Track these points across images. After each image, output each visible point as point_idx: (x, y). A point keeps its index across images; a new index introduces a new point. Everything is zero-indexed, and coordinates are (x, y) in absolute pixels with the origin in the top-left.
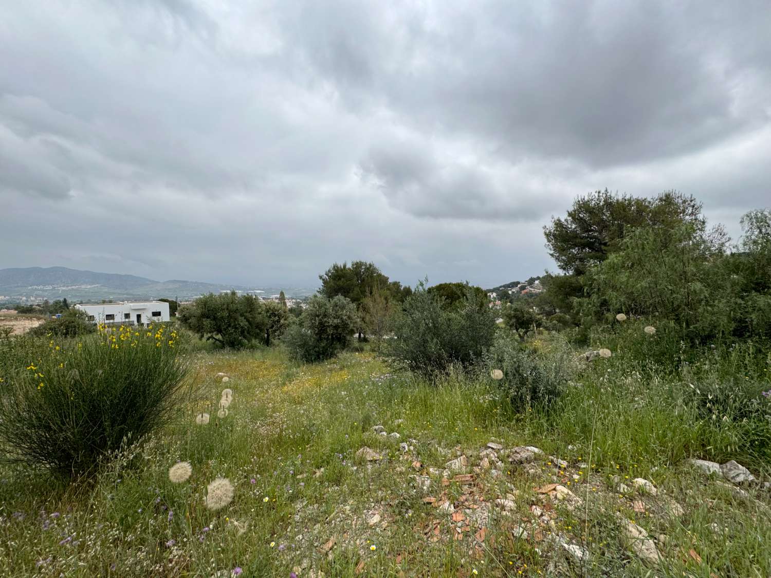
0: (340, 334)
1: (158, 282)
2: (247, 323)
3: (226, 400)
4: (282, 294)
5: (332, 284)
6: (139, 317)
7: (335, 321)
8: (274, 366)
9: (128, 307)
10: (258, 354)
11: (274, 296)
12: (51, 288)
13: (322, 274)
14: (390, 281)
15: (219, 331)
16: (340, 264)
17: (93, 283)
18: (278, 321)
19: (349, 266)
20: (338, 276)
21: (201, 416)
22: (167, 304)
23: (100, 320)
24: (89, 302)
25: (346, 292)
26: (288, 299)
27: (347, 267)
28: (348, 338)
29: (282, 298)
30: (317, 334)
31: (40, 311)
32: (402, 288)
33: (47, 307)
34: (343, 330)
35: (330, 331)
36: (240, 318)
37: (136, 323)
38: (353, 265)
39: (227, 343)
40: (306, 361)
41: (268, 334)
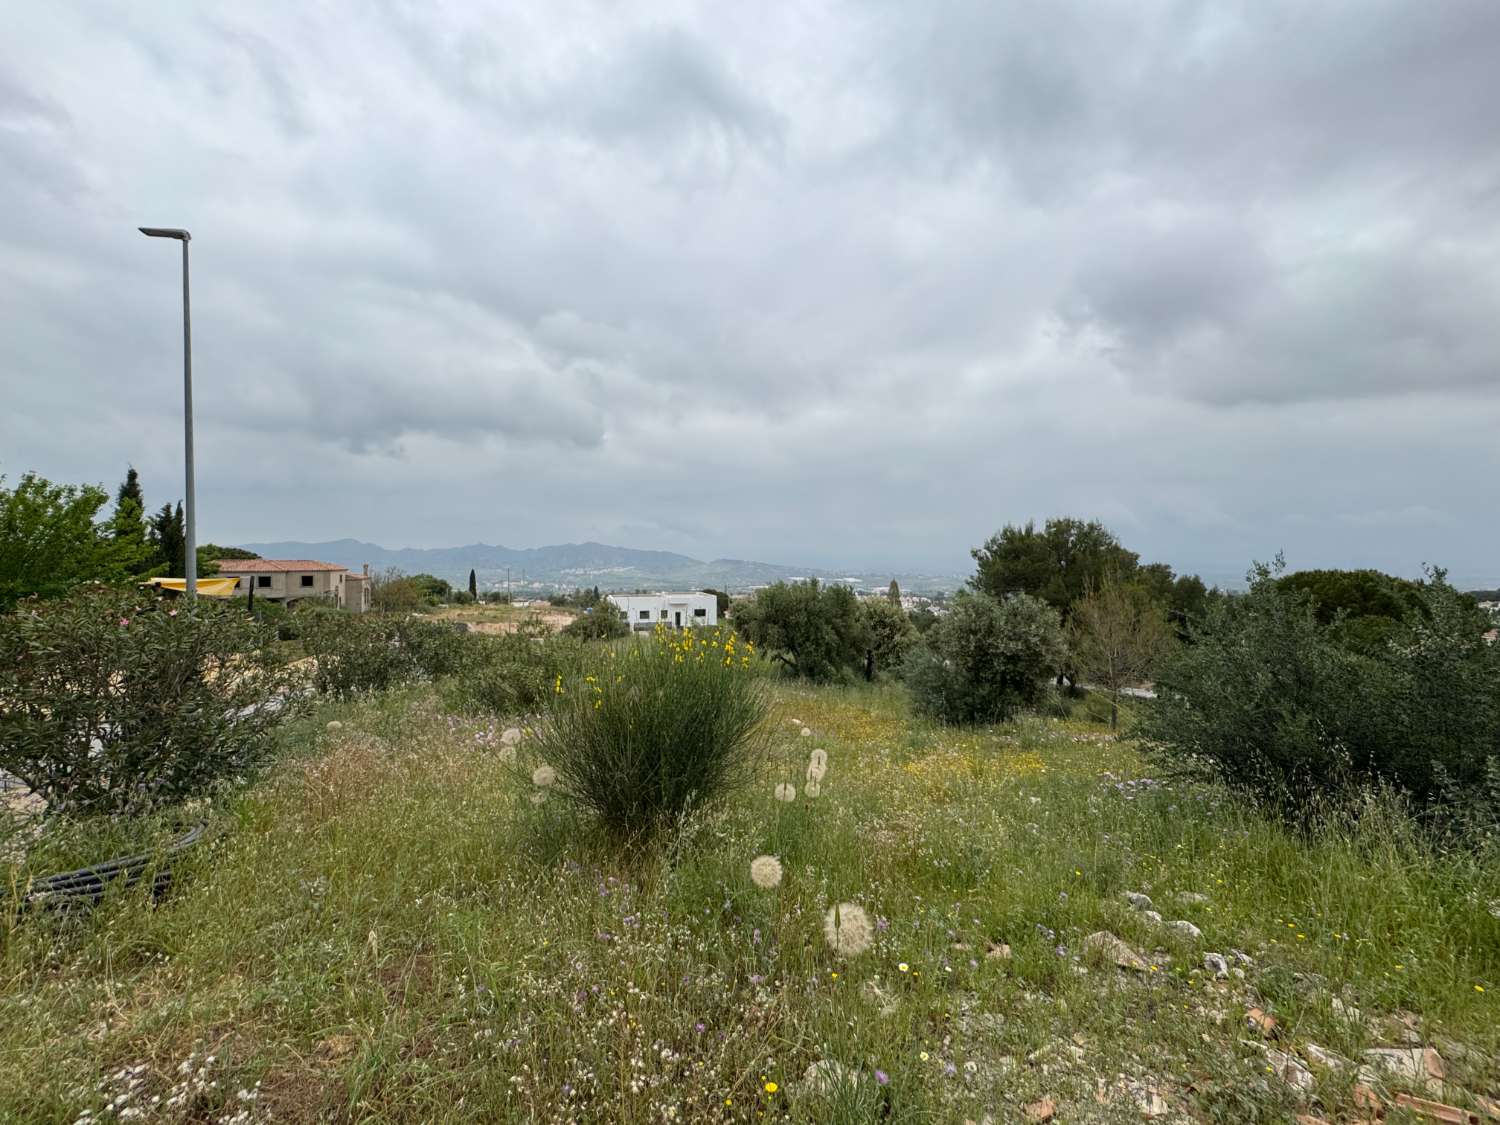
0: (1023, 674)
1: (702, 563)
2: (836, 637)
3: (817, 768)
4: (894, 585)
5: (999, 566)
6: (678, 615)
7: (1012, 645)
8: (884, 720)
9: (667, 599)
10: (854, 694)
11: (878, 590)
12: (584, 572)
13: (976, 548)
14: (1142, 562)
15: (791, 647)
16: (1019, 526)
17: (627, 565)
18: (890, 637)
19: (1040, 529)
20: (1014, 551)
21: (782, 786)
22: (715, 597)
23: (633, 619)
24: (620, 593)
25: (1032, 585)
26: (905, 596)
27: (1035, 532)
28: (1039, 684)
29: (894, 594)
30: (969, 670)
31: (572, 603)
32: (1175, 581)
33: (578, 598)
34: (1029, 667)
35: (999, 665)
36: (825, 627)
37: (674, 625)
38: (1049, 527)
39: (802, 668)
40: (948, 721)
41: (869, 659)
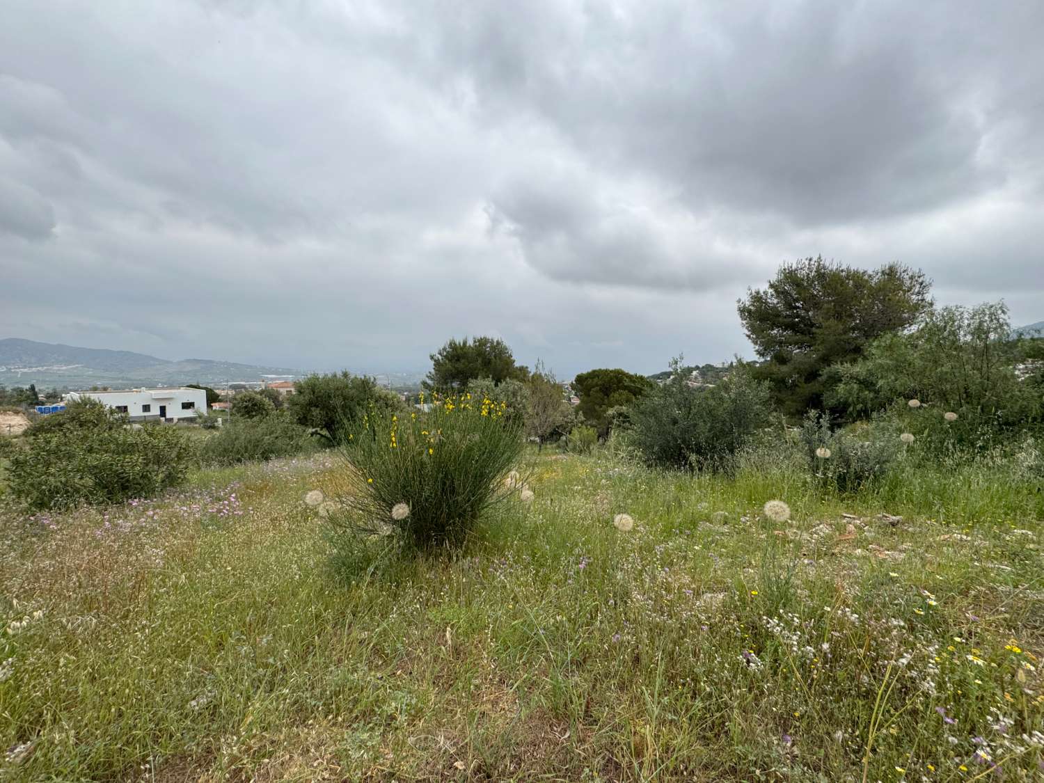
1: (168, 362)
5: (448, 366)
6: (163, 409)
9: (146, 395)
12: (5, 370)
13: (433, 353)
16: (459, 340)
17: (70, 363)
19: (470, 343)
20: (456, 355)
22: (204, 392)
27: (468, 344)
32: (530, 375)
38: (475, 342)
